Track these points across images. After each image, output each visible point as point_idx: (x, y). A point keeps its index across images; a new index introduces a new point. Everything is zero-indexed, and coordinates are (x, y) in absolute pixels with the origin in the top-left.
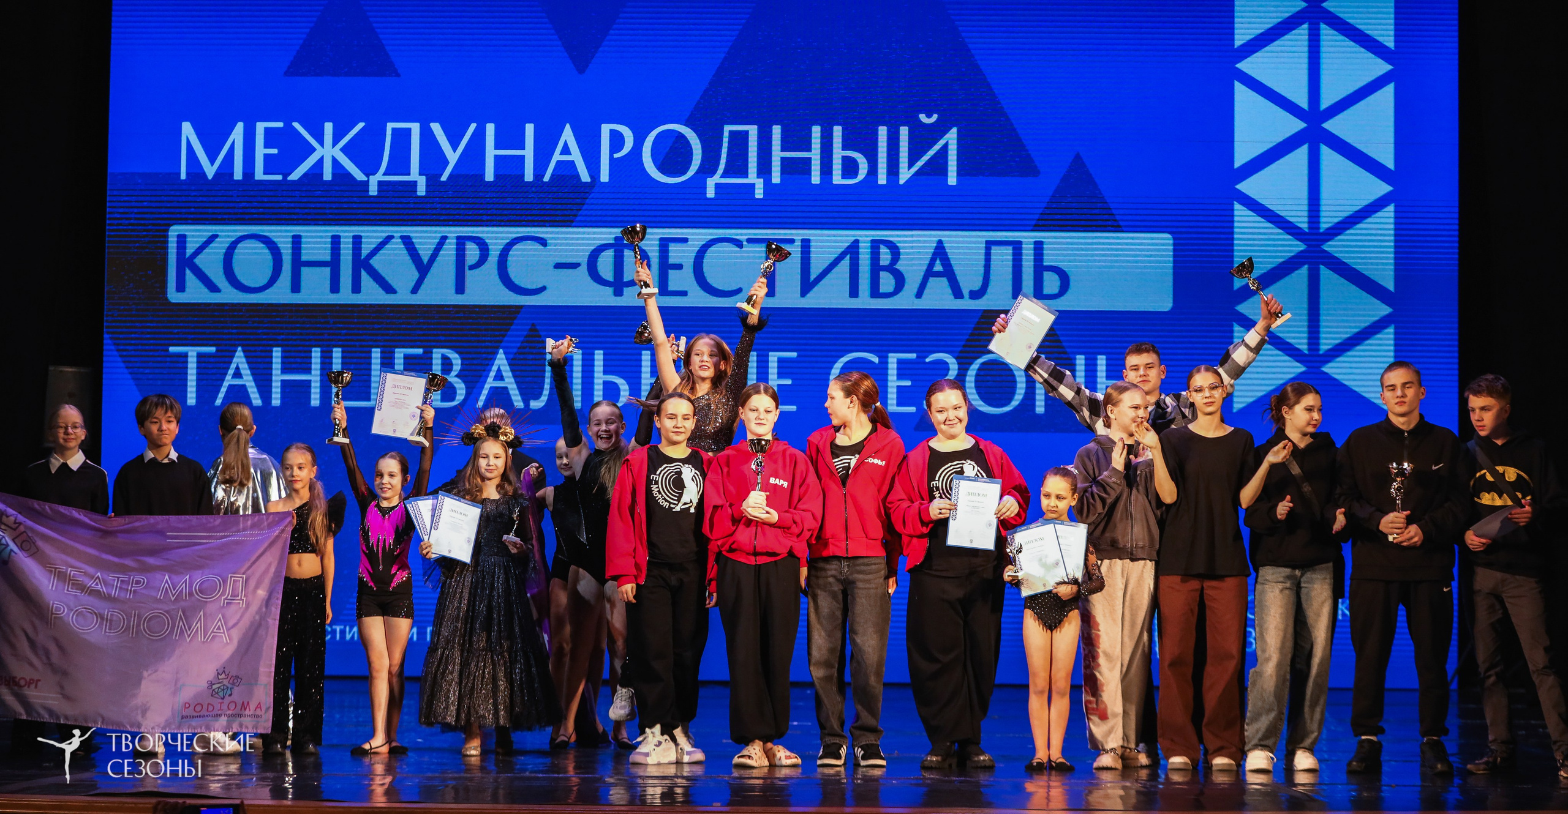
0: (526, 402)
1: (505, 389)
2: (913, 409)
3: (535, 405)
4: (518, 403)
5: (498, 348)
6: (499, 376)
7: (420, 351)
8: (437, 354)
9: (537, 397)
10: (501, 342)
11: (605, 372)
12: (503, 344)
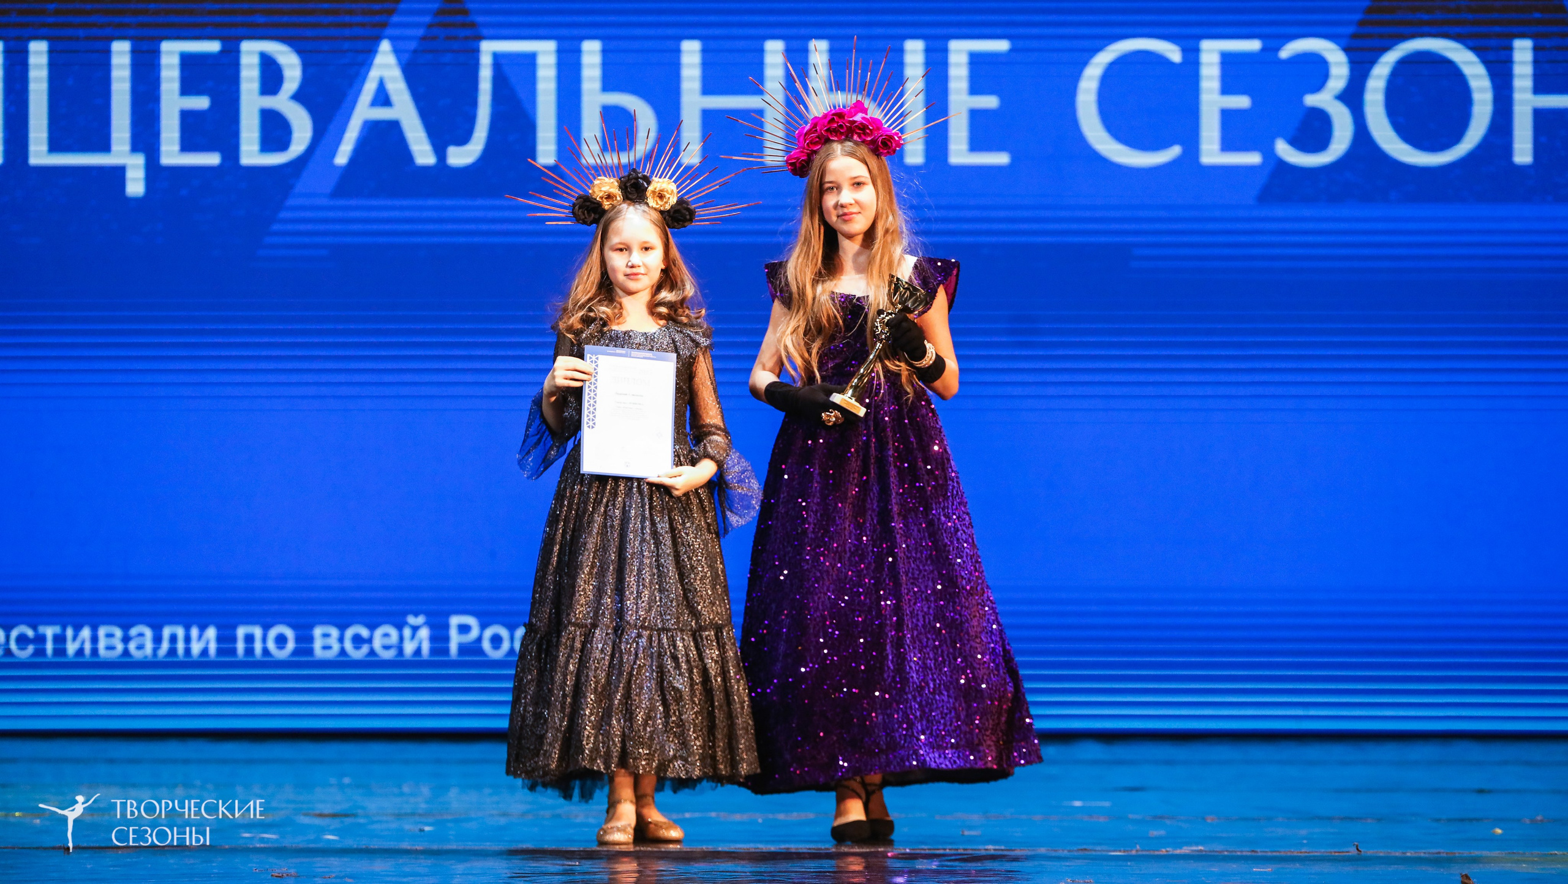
0: (440, 152)
1: (394, 126)
2: (1253, 159)
3: (461, 156)
4: (423, 154)
5: (377, 39)
6: (382, 98)
7: (213, 47)
8: (251, 51)
9: (463, 139)
10: (384, 25)
11: (608, 85)
12: (389, 31)
